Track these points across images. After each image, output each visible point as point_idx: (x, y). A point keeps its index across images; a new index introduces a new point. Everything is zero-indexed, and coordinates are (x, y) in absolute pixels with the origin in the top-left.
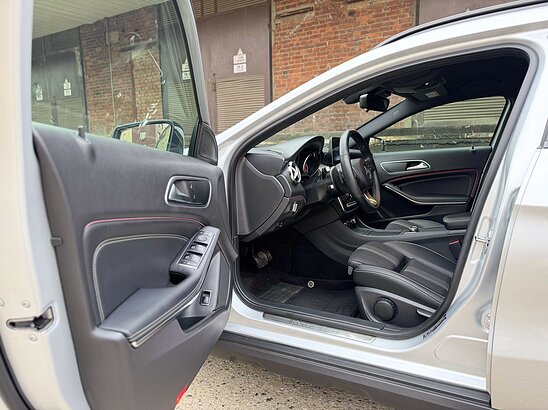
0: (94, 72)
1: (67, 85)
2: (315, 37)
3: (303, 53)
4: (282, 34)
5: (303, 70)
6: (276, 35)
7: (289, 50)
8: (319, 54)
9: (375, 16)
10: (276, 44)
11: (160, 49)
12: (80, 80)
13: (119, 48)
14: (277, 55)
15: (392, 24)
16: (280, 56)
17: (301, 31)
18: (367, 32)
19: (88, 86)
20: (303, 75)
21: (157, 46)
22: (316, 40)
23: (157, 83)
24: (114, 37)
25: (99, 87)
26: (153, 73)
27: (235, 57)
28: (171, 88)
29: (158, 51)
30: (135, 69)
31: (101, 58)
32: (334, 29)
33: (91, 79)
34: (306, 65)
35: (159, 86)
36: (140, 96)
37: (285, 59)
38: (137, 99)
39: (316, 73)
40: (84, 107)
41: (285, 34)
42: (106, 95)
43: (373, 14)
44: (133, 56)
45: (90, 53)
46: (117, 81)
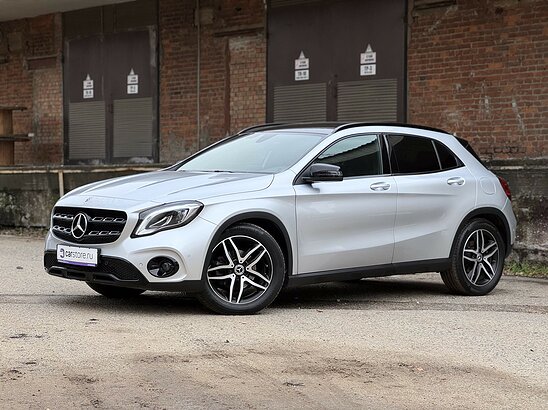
0: (174, 63)
1: (132, 78)
2: (457, 36)
3: (444, 55)
4: (419, 31)
5: (443, 77)
6: (413, 31)
7: (427, 51)
8: (461, 58)
9: (523, 17)
10: (412, 41)
11: (268, 37)
12: (153, 72)
13: (212, 32)
14: (414, 55)
15: (541, 27)
16: (417, 57)
17: (441, 27)
18: (514, 36)
19: (163, 81)
20: (443, 82)
21: (264, 32)
22: (459, 41)
23: (261, 83)
24: (207, 16)
25: (179, 84)
26: (256, 70)
27: (362, 55)
28: (278, 90)
29: (265, 40)
30: (232, 62)
31: (186, 44)
32: (479, 28)
33: (169, 72)
34: (446, 70)
35: (264, 88)
36: (236, 99)
37: (423, 62)
38: (232, 104)
39: (457, 81)
40: (155, 112)
41: (423, 30)
42: (189, 95)
43: (522, 14)
44: (231, 45)
45: (171, 35)
46: (206, 77)
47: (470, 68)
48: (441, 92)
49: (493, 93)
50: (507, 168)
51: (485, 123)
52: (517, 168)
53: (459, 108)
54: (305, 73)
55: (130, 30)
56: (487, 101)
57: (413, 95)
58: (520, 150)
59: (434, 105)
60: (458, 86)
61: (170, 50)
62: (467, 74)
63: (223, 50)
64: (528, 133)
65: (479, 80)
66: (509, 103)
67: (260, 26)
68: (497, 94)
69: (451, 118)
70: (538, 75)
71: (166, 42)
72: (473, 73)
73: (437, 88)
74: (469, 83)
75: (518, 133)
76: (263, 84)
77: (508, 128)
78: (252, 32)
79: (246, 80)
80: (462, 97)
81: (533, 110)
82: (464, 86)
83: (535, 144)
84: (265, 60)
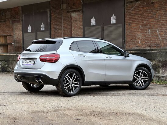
0: (55, 21)
1: (43, 26)
2: (140, 11)
3: (136, 17)
4: (129, 9)
5: (136, 23)
6: (126, 10)
7: (131, 16)
8: (141, 18)
9: (160, 5)
10: (126, 13)
11: (83, 12)
12: (49, 23)
13: (66, 11)
14: (127, 17)
15: (165, 8)
16: (128, 18)
17: (135, 8)
18: (158, 10)
19: (52, 26)
20: (136, 25)
21: (82, 11)
22: (141, 12)
23: (81, 26)
24: (65, 6)
25: (57, 27)
26: (80, 22)
27: (111, 17)
28: (86, 29)
29: (82, 13)
30: (72, 20)
31: (58, 15)
32: (147, 8)
33: (54, 23)
34: (137, 21)
35: (82, 28)
36: (74, 31)
37: (130, 19)
38: (72, 33)
39: (140, 25)
40: (50, 36)
41: (130, 9)
42: (59, 30)
43: (160, 4)
44: (72, 15)
45: (54, 12)
46: (65, 25)
47: (144, 21)
48: (135, 28)
49: (151, 28)
50: (154, 51)
51: (149, 37)
52: (157, 51)
53: (141, 33)
54: (94, 23)
55: (42, 11)
56: (149, 31)
57: (127, 29)
58: (160, 46)
59: (133, 32)
60: (141, 26)
61: (54, 17)
62: (143, 22)
63: (70, 17)
64: (162, 40)
65: (147, 24)
66: (156, 31)
67: (80, 9)
68: (152, 29)
69: (138, 36)
70: (165, 22)
71: (53, 14)
72: (145, 22)
73: (134, 27)
74: (144, 25)
75: (159, 40)
76: (82, 26)
77: (156, 39)
78: (78, 11)
79: (77, 26)
80: (142, 29)
81: (163, 33)
82: (142, 26)
83: (164, 44)
84: (82, 19)
